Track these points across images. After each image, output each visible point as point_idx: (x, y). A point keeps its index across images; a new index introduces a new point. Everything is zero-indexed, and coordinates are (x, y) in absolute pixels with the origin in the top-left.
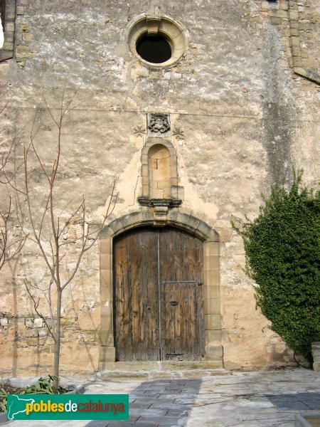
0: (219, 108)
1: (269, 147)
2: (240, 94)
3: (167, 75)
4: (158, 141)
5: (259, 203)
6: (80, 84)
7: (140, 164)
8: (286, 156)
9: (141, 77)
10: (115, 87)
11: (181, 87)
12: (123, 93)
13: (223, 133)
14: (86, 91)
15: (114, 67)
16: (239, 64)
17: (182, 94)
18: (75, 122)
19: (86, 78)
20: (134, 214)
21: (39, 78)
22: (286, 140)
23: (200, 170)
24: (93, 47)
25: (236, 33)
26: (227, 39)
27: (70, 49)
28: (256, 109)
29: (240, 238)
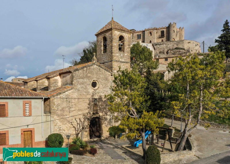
3: (97, 91)
4: (95, 103)
6: (84, 93)
7: (93, 108)
9: (93, 92)
10: (90, 94)
11: (99, 93)
16: (107, 88)
20: (92, 116)
21: (78, 92)
24: (86, 86)
25: (107, 82)
26: (105, 84)
27: (83, 87)
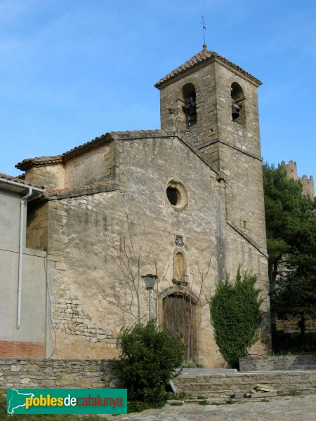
0: (201, 237)
1: (218, 260)
2: (208, 230)
3: (181, 215)
4: (179, 251)
5: (215, 288)
6: (148, 212)
7: (172, 262)
8: (224, 266)
9: (172, 214)
10: (162, 217)
11: (187, 222)
12: (165, 221)
13: (202, 250)
14: (150, 217)
15: (161, 206)
16: (207, 214)
17: (187, 226)
18: (147, 234)
19: (150, 210)
20: (171, 288)
21: (131, 205)
22: (224, 257)
23: (194, 268)
24: (153, 192)
25: (207, 196)
26: (203, 199)
27: (143, 191)
28: (213, 239)
29: (208, 305)
